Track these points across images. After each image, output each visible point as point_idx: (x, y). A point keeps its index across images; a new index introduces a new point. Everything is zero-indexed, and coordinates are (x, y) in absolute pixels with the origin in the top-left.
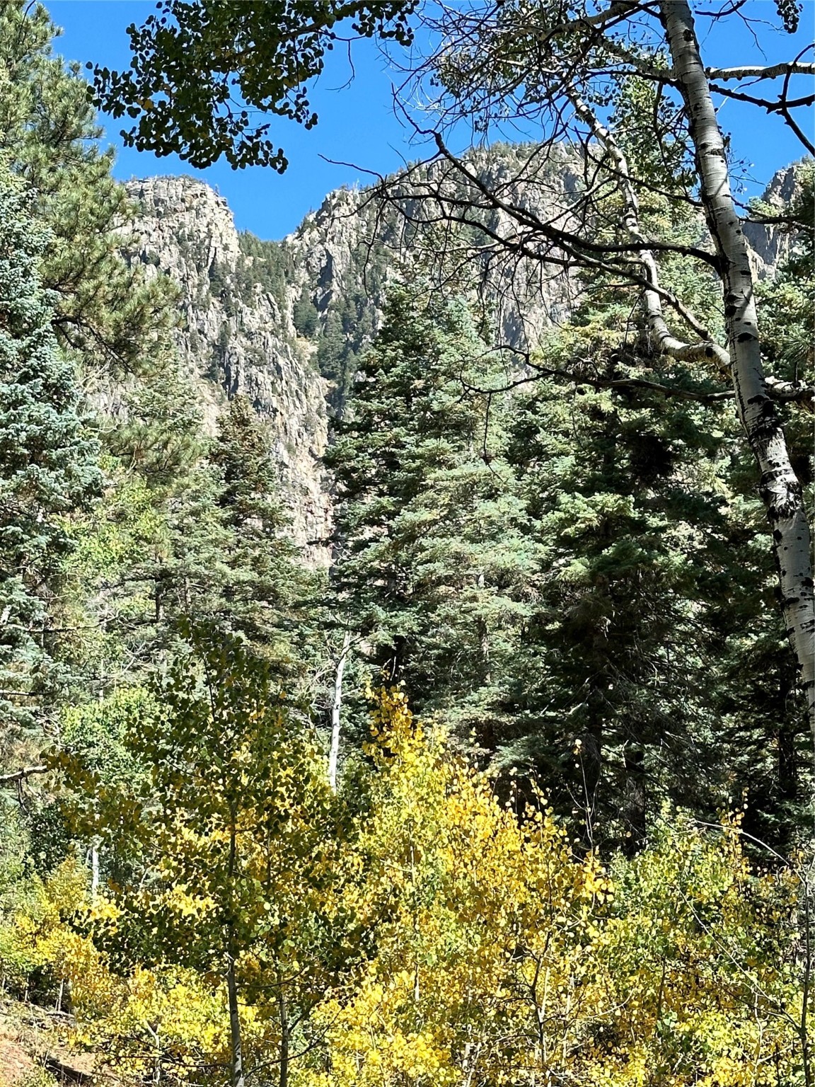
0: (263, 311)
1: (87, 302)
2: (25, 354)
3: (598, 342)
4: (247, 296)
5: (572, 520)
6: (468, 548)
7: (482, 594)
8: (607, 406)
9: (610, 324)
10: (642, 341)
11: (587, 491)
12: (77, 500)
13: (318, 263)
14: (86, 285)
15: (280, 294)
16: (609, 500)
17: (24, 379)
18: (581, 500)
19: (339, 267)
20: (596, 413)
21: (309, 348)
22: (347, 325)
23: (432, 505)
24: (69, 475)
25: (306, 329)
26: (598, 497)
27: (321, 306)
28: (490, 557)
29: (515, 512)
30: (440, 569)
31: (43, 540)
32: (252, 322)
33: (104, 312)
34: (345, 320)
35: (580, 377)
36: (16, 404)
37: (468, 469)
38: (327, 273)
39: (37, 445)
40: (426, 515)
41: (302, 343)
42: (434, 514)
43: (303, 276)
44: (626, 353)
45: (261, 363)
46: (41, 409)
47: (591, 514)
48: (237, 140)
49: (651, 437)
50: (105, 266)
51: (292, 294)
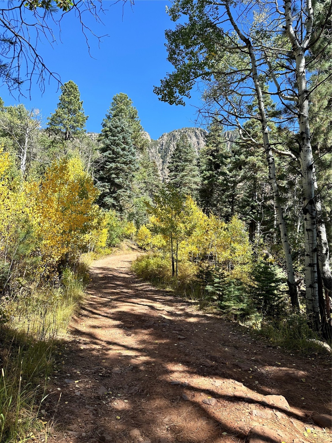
0: (154, 150)
1: (136, 142)
2: (129, 148)
3: (210, 149)
4: (152, 148)
5: (206, 175)
6: (191, 178)
7: (193, 185)
8: (211, 159)
9: (212, 146)
10: (217, 149)
11: (208, 171)
12: (136, 170)
13: (161, 144)
14: (136, 140)
15: (156, 147)
16: (211, 172)
17: (129, 152)
18: (207, 172)
19: (164, 144)
20: (210, 159)
21: (160, 155)
22: (165, 152)
23: (186, 172)
24: (135, 166)
25: (159, 152)
26: (210, 172)
27: (161, 149)
28: (194, 180)
29: (198, 174)
30: (187, 181)
31: (131, 175)
32: (152, 151)
33: (139, 144)
34: (165, 151)
35: (207, 154)
36: (127, 155)
37: (192, 167)
38: (162, 145)
39: (130, 161)
40: (185, 173)
41: (159, 154)
42: (187, 173)
43: (159, 145)
44: (214, 151)
45: (153, 157)
46: (131, 156)
47: (209, 174)
48: (177, 100)
49: (217, 163)
50: (139, 137)
51: (158, 148)
